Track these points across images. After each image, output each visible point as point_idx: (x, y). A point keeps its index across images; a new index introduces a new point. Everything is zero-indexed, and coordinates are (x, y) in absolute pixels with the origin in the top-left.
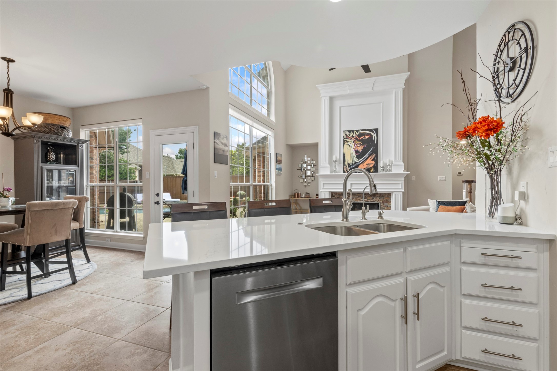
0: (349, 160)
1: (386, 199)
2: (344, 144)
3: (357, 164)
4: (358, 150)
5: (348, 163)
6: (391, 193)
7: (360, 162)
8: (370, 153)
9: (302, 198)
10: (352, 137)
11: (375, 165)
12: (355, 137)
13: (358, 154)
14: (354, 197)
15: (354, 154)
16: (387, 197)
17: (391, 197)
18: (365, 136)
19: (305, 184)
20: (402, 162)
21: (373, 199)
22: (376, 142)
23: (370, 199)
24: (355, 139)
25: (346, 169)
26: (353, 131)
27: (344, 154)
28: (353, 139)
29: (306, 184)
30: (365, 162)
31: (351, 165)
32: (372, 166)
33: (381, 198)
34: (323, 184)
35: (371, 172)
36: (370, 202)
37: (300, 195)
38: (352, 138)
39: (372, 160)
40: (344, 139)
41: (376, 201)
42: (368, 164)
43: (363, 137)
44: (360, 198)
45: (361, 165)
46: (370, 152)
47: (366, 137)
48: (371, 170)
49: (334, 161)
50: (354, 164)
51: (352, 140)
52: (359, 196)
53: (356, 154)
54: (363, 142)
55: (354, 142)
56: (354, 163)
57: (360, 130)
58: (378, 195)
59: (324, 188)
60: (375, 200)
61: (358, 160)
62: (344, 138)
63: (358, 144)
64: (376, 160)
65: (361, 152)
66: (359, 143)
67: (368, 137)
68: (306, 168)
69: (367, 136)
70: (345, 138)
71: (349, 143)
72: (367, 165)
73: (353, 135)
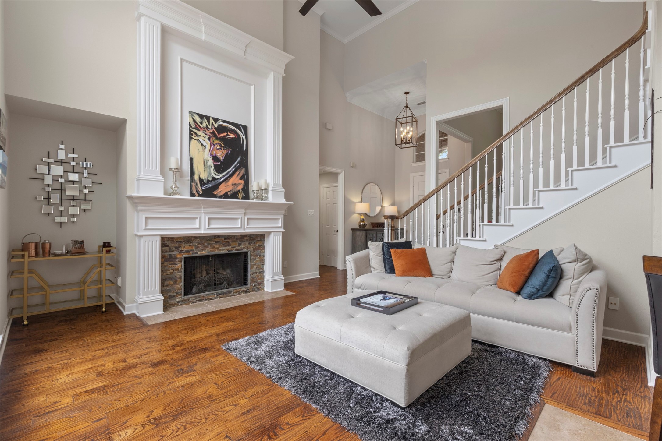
0: (202, 173)
1: (258, 244)
2: (191, 138)
3: (216, 181)
4: (218, 156)
5: (199, 178)
6: (265, 234)
7: (221, 178)
8: (237, 166)
9: (56, 255)
10: (205, 129)
11: (244, 186)
12: (211, 131)
13: (218, 163)
14: (209, 244)
15: (211, 163)
16: (259, 241)
17: (264, 240)
18: (229, 133)
19: (58, 219)
20: (281, 187)
21: (240, 245)
22: (245, 148)
23: (234, 246)
24: (211, 133)
25: (196, 188)
26: (208, 118)
27: (191, 160)
28: (208, 133)
29: (65, 219)
30: (229, 180)
31: (206, 182)
32: (240, 188)
33: (252, 243)
34: (147, 218)
35: (240, 199)
36: (235, 250)
37: (50, 248)
38: (205, 131)
39: (241, 179)
40: (191, 129)
41: (244, 248)
42: (234, 183)
43: (225, 134)
44: (219, 245)
45: (223, 184)
46: (237, 164)
47: (229, 135)
48: (239, 195)
49: (173, 169)
50: (212, 181)
51: (206, 134)
52: (217, 242)
53: (214, 162)
54: (226, 143)
55: (209, 139)
56: (210, 179)
57: (220, 120)
58: (247, 238)
59: (148, 227)
60: (242, 247)
61: (218, 175)
62: (190, 125)
63: (217, 145)
64: (246, 178)
65: (222, 161)
66: (219, 143)
67: (233, 136)
68: (62, 177)
69: (231, 133)
70: (193, 126)
71: (201, 139)
72: (232, 185)
73: (207, 126)
